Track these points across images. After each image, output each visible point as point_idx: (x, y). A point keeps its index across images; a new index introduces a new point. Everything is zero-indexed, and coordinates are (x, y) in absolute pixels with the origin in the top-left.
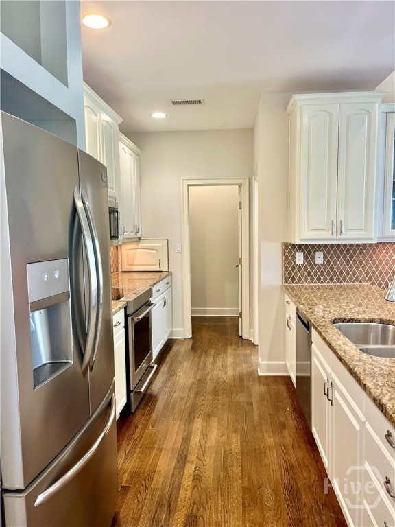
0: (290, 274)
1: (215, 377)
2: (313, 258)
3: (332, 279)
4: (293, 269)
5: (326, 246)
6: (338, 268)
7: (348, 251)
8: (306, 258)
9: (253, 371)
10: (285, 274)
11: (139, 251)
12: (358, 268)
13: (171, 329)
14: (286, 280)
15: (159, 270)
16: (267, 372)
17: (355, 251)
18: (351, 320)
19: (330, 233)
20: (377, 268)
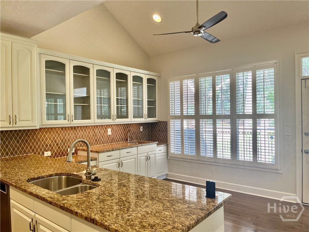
6: (11, 146)
7: (18, 135)
18: (38, 178)
19: (8, 123)
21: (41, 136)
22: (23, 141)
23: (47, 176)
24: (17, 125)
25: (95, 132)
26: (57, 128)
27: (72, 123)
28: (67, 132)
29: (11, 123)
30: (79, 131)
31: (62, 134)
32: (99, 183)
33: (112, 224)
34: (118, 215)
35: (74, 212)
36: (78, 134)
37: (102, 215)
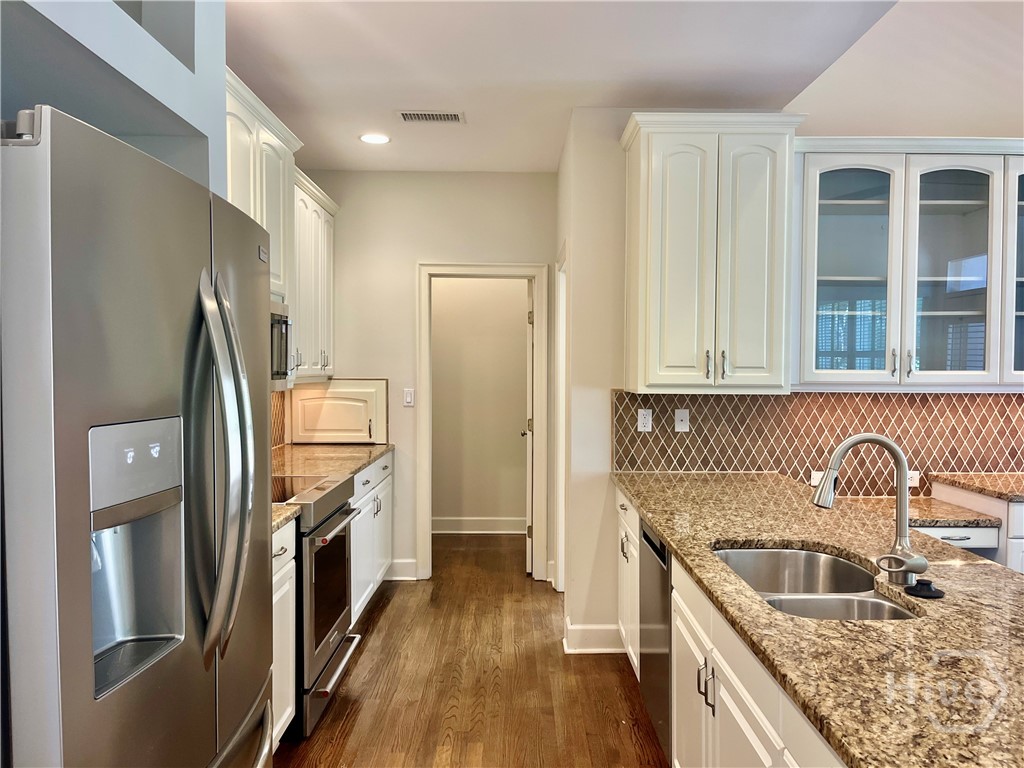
0: (627, 452)
1: (477, 658)
2: (671, 421)
3: (705, 462)
4: (633, 441)
5: (694, 398)
6: (718, 441)
7: (736, 410)
8: (656, 420)
9: (554, 644)
10: (617, 452)
11: (327, 402)
12: (754, 441)
13: (388, 562)
14: (620, 464)
15: (367, 440)
16: (580, 647)
17: (749, 409)
18: (747, 544)
19: (702, 374)
20: (790, 441)
21: (803, 420)
22: (748, 430)
23: (776, 545)
24: (726, 381)
25: (1008, 420)
26: (857, 394)
27: (906, 380)
28: (893, 412)
29: (712, 374)
30: (942, 413)
31: (875, 418)
32: (930, 607)
33: (875, 763)
34: (919, 740)
35: (780, 673)
36: (936, 421)
37: (863, 718)
